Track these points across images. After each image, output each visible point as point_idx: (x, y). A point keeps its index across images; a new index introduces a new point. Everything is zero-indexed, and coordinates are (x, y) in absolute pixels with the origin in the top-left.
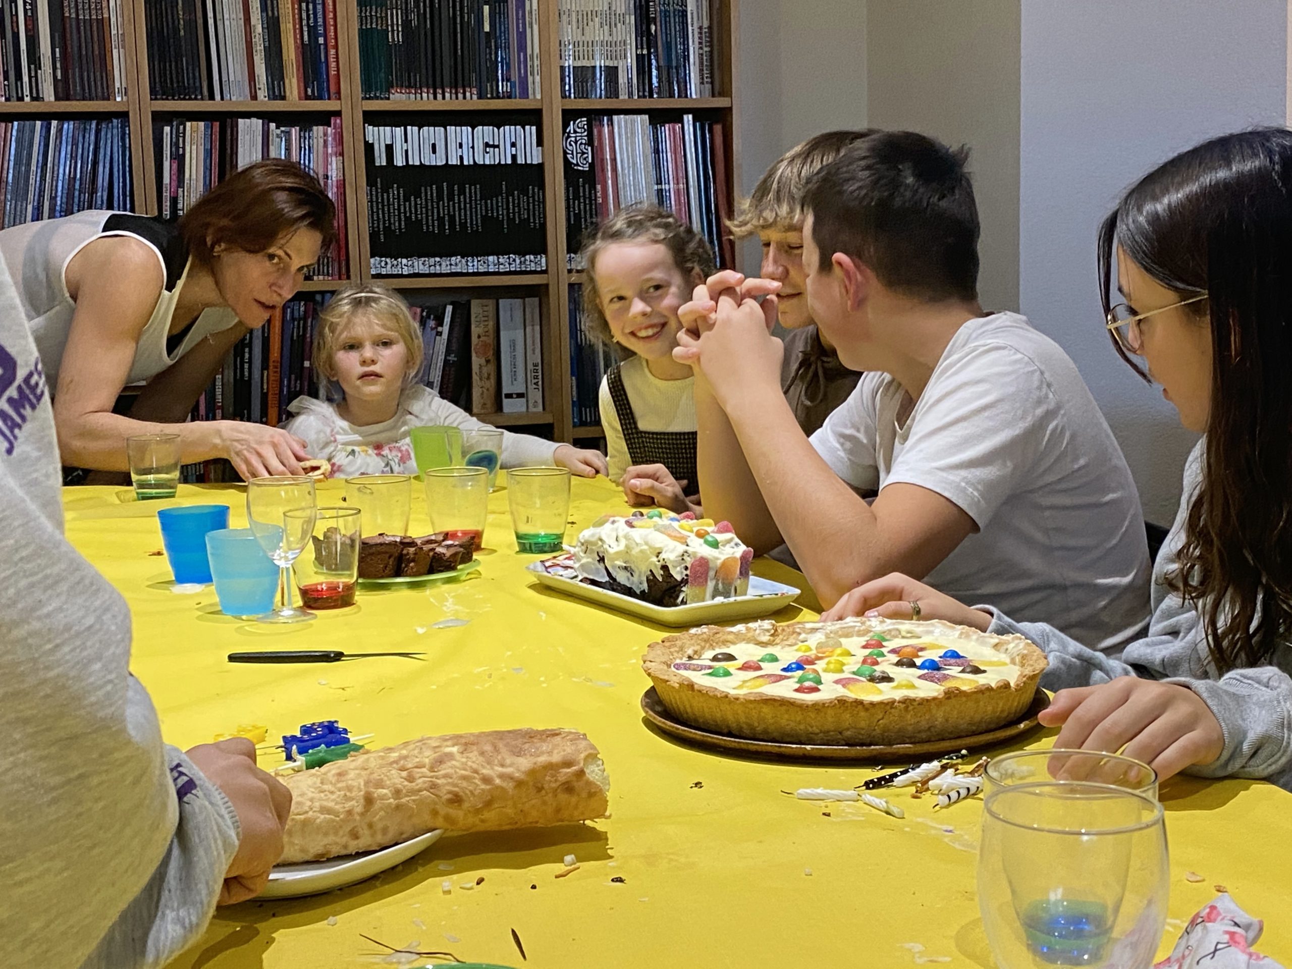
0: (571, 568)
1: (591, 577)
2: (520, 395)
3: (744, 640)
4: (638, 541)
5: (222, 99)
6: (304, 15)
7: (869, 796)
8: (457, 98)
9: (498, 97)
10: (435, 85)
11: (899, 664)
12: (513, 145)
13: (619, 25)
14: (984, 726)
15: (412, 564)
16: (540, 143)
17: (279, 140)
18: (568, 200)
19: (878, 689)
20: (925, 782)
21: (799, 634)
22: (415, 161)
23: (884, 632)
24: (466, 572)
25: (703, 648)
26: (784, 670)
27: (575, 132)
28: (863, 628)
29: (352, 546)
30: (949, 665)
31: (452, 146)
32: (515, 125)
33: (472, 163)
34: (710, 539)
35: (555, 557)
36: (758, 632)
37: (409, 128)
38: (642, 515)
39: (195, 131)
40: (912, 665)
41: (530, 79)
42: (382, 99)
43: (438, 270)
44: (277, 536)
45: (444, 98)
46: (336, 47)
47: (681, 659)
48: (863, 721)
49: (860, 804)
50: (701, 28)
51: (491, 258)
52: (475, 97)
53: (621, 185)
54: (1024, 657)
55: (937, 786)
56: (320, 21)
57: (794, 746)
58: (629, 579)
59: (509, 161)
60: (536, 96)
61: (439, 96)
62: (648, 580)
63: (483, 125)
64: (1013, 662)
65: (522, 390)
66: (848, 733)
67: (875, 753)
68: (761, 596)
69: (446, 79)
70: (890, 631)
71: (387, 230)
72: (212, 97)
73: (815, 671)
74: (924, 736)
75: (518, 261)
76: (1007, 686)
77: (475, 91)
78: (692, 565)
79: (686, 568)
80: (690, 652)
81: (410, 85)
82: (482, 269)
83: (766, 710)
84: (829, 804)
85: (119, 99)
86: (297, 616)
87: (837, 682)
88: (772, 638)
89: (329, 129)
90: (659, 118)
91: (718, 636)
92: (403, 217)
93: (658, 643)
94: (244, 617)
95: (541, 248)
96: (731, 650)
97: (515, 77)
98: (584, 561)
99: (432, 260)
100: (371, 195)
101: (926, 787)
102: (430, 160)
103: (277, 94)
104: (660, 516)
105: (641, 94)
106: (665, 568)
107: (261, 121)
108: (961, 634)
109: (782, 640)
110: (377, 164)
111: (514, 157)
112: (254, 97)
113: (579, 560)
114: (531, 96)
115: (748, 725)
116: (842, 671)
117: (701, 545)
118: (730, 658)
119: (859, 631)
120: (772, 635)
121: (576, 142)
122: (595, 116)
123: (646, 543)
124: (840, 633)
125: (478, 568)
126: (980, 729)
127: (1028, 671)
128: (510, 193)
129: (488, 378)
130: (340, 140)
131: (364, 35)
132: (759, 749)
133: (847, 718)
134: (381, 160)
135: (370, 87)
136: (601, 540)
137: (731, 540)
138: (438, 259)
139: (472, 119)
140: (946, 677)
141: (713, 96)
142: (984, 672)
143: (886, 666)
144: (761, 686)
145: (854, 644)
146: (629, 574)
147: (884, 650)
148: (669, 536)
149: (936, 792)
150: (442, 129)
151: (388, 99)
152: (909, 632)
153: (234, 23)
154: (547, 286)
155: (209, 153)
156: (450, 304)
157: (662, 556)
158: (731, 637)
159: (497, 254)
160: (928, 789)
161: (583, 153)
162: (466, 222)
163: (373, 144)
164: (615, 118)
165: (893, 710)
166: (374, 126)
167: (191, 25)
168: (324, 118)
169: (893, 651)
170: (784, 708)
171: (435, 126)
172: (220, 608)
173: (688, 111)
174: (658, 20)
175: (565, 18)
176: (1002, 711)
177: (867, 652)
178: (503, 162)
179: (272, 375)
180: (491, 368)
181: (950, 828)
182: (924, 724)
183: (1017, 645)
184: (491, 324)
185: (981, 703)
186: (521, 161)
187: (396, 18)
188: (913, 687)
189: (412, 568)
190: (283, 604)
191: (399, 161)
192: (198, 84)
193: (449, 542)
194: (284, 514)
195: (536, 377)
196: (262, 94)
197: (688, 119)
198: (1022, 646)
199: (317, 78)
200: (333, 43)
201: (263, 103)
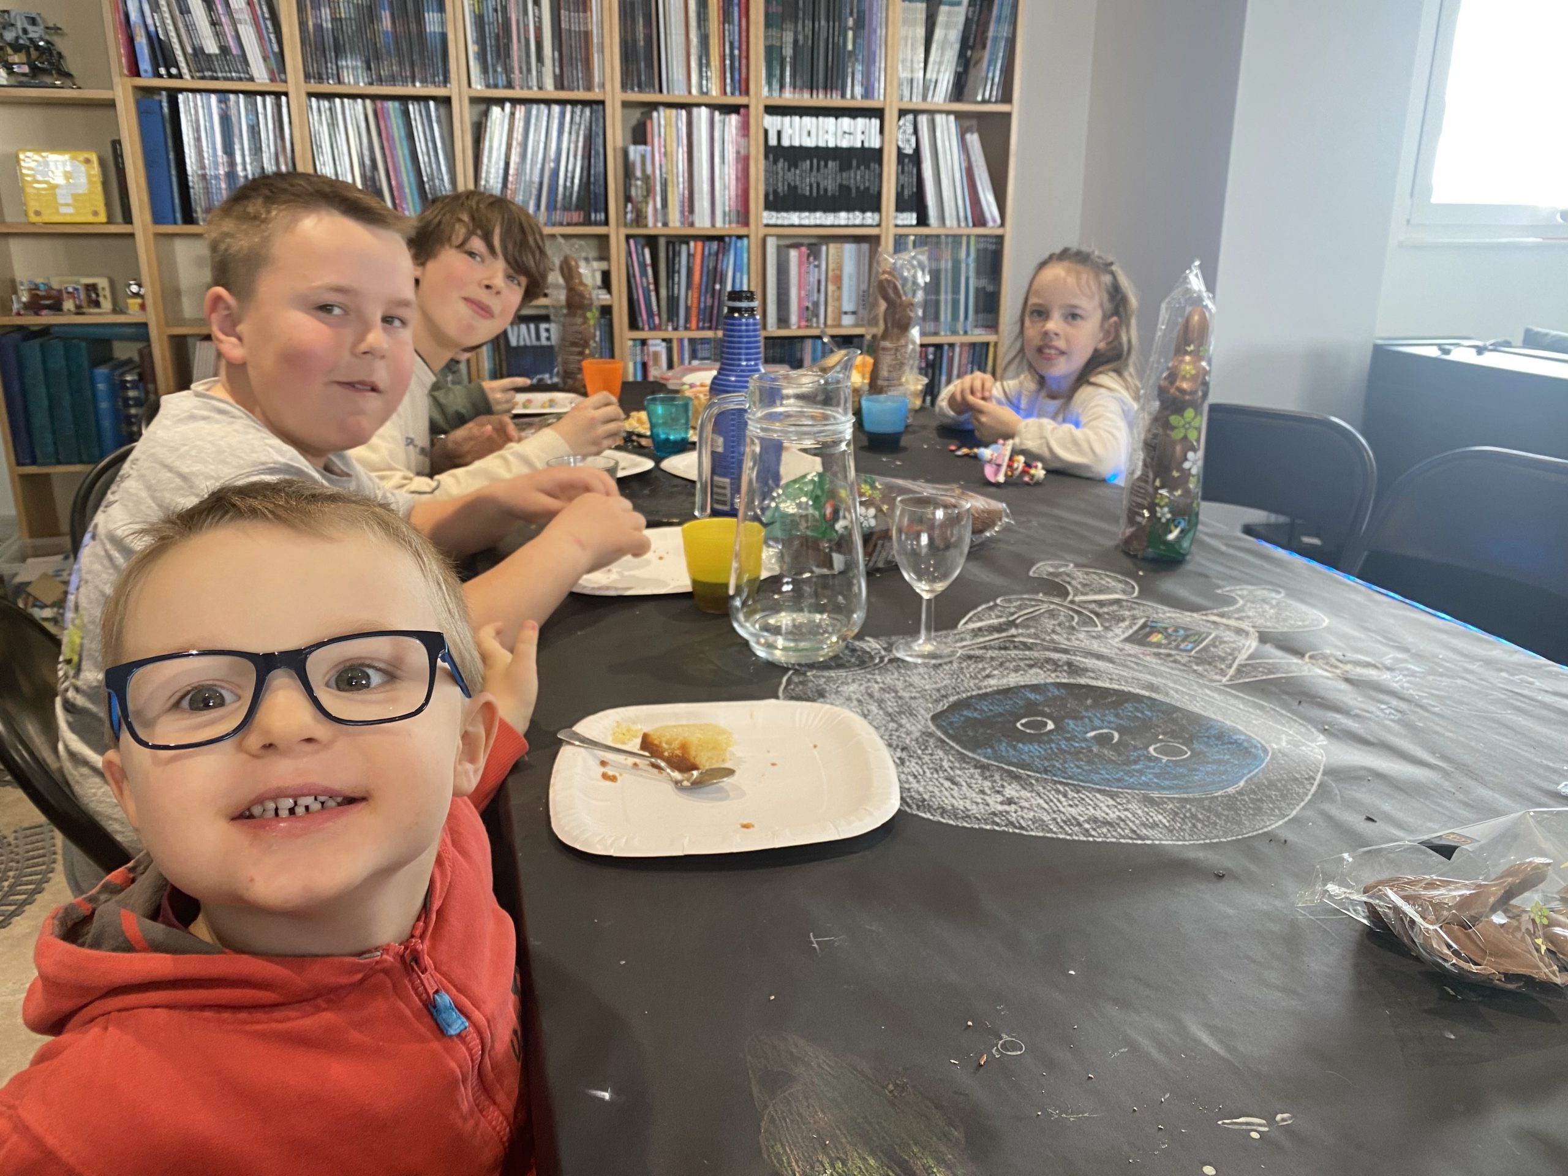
2: (853, 313)
6: (727, 33)
8: (826, 97)
9: (855, 98)
10: (812, 87)
12: (863, 133)
16: (882, 131)
18: (897, 174)
22: (796, 143)
31: (821, 133)
32: (865, 118)
33: (834, 145)
37: (794, 118)
41: (877, 85)
42: (778, 95)
45: (818, 97)
46: (748, 58)
52: (839, 97)
56: (737, 38)
59: (859, 145)
60: (880, 97)
61: (815, 95)
63: (844, 117)
65: (854, 309)
69: (820, 83)
71: (775, 192)
72: (661, 91)
75: (861, 217)
77: (838, 92)
81: (795, 87)
82: (836, 223)
85: (597, 90)
89: (740, 118)
92: (785, 183)
95: (876, 207)
97: (867, 84)
99: (803, 215)
100: (765, 166)
102: (807, 142)
110: (771, 144)
114: (877, 98)
122: (916, 113)
129: (838, 299)
130: (746, 125)
131: (768, 49)
134: (773, 142)
139: (837, 113)
150: (816, 119)
151: (783, 96)
154: (878, 236)
159: (847, 211)
162: (828, 188)
163: (768, 130)
166: (770, 116)
167: (648, 39)
168: (737, 109)
171: (811, 117)
178: (855, 146)
179: (693, 295)
180: (839, 293)
184: (841, 262)
186: (866, 145)
187: (789, 37)
191: (785, 143)
192: (651, 81)
196: (694, 91)
199: (733, 80)
200: (745, 55)
201: (696, 97)
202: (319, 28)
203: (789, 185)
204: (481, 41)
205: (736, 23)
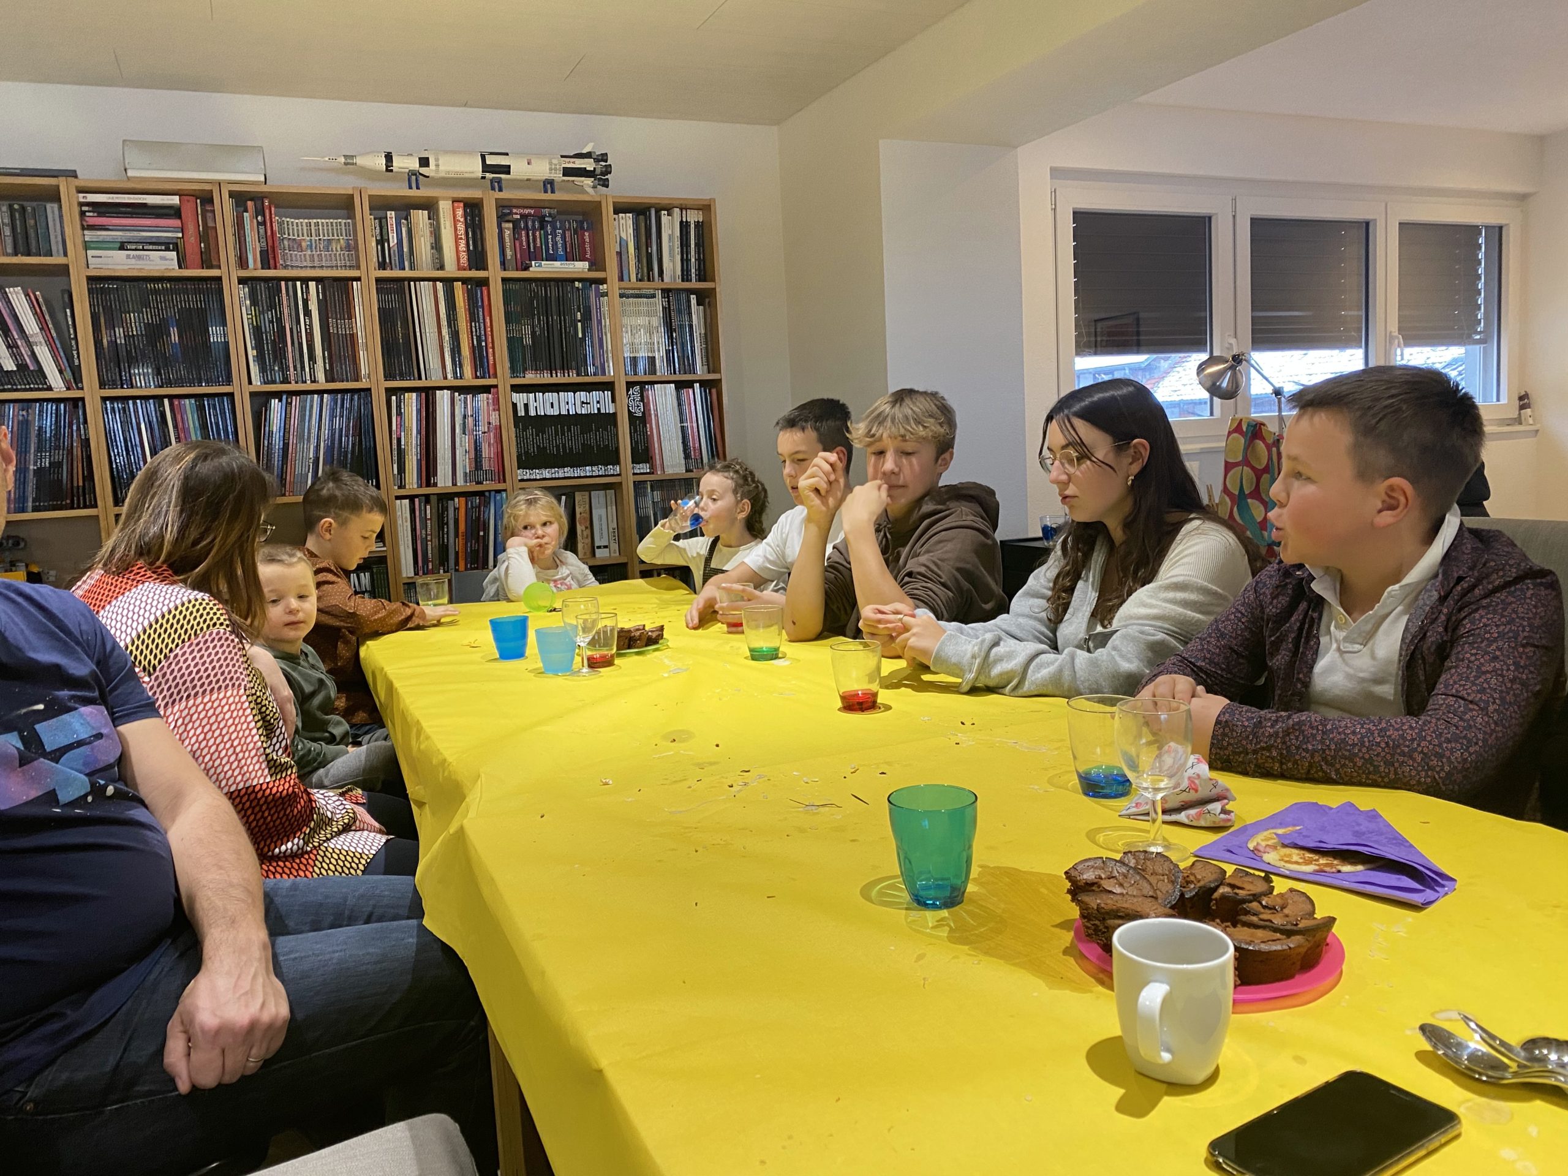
2: (606, 547)
5: (426, 379)
6: (474, 329)
8: (564, 376)
9: (588, 375)
10: (551, 369)
12: (598, 402)
13: (655, 333)
15: (636, 642)
16: (613, 401)
17: (461, 402)
18: (631, 433)
22: (541, 413)
29: (614, 633)
31: (563, 404)
32: (598, 391)
33: (574, 413)
37: (537, 394)
39: (412, 400)
41: (606, 364)
42: (521, 377)
45: (557, 376)
46: (493, 348)
51: (587, 468)
52: (575, 375)
53: (660, 424)
56: (483, 332)
59: (596, 412)
60: (610, 373)
61: (554, 375)
63: (580, 391)
65: (606, 544)
69: (558, 366)
71: (527, 453)
72: (420, 378)
75: (604, 469)
77: (574, 372)
81: (536, 368)
82: (582, 475)
85: (364, 380)
89: (490, 396)
90: (680, 385)
92: (535, 446)
95: (616, 461)
97: (598, 363)
99: (553, 470)
100: (517, 433)
102: (550, 412)
103: (458, 374)
105: (669, 372)
107: (450, 392)
110: (520, 415)
111: (599, 409)
112: (445, 378)
114: (607, 375)
122: (642, 384)
125: (664, 643)
128: (597, 430)
129: (587, 537)
130: (496, 401)
131: (510, 340)
134: (521, 413)
135: (514, 370)
138: (556, 469)
139: (573, 388)
141: (710, 373)
150: (557, 394)
151: (525, 377)
153: (432, 334)
154: (621, 483)
155: (419, 412)
159: (592, 465)
162: (572, 447)
163: (516, 404)
164: (655, 386)
166: (517, 393)
167: (406, 337)
171: (552, 392)
172: (542, 670)
173: (696, 381)
174: (677, 329)
175: (624, 330)
178: (592, 412)
179: (461, 541)
180: (588, 532)
184: (587, 506)
186: (603, 411)
187: (527, 330)
189: (637, 644)
191: (532, 413)
192: (411, 371)
193: (648, 630)
195: (613, 536)
196: (449, 376)
197: (697, 385)
199: (482, 366)
200: (490, 345)
201: (451, 381)
202: (113, 343)
203: (538, 447)
204: (259, 346)
205: (481, 321)
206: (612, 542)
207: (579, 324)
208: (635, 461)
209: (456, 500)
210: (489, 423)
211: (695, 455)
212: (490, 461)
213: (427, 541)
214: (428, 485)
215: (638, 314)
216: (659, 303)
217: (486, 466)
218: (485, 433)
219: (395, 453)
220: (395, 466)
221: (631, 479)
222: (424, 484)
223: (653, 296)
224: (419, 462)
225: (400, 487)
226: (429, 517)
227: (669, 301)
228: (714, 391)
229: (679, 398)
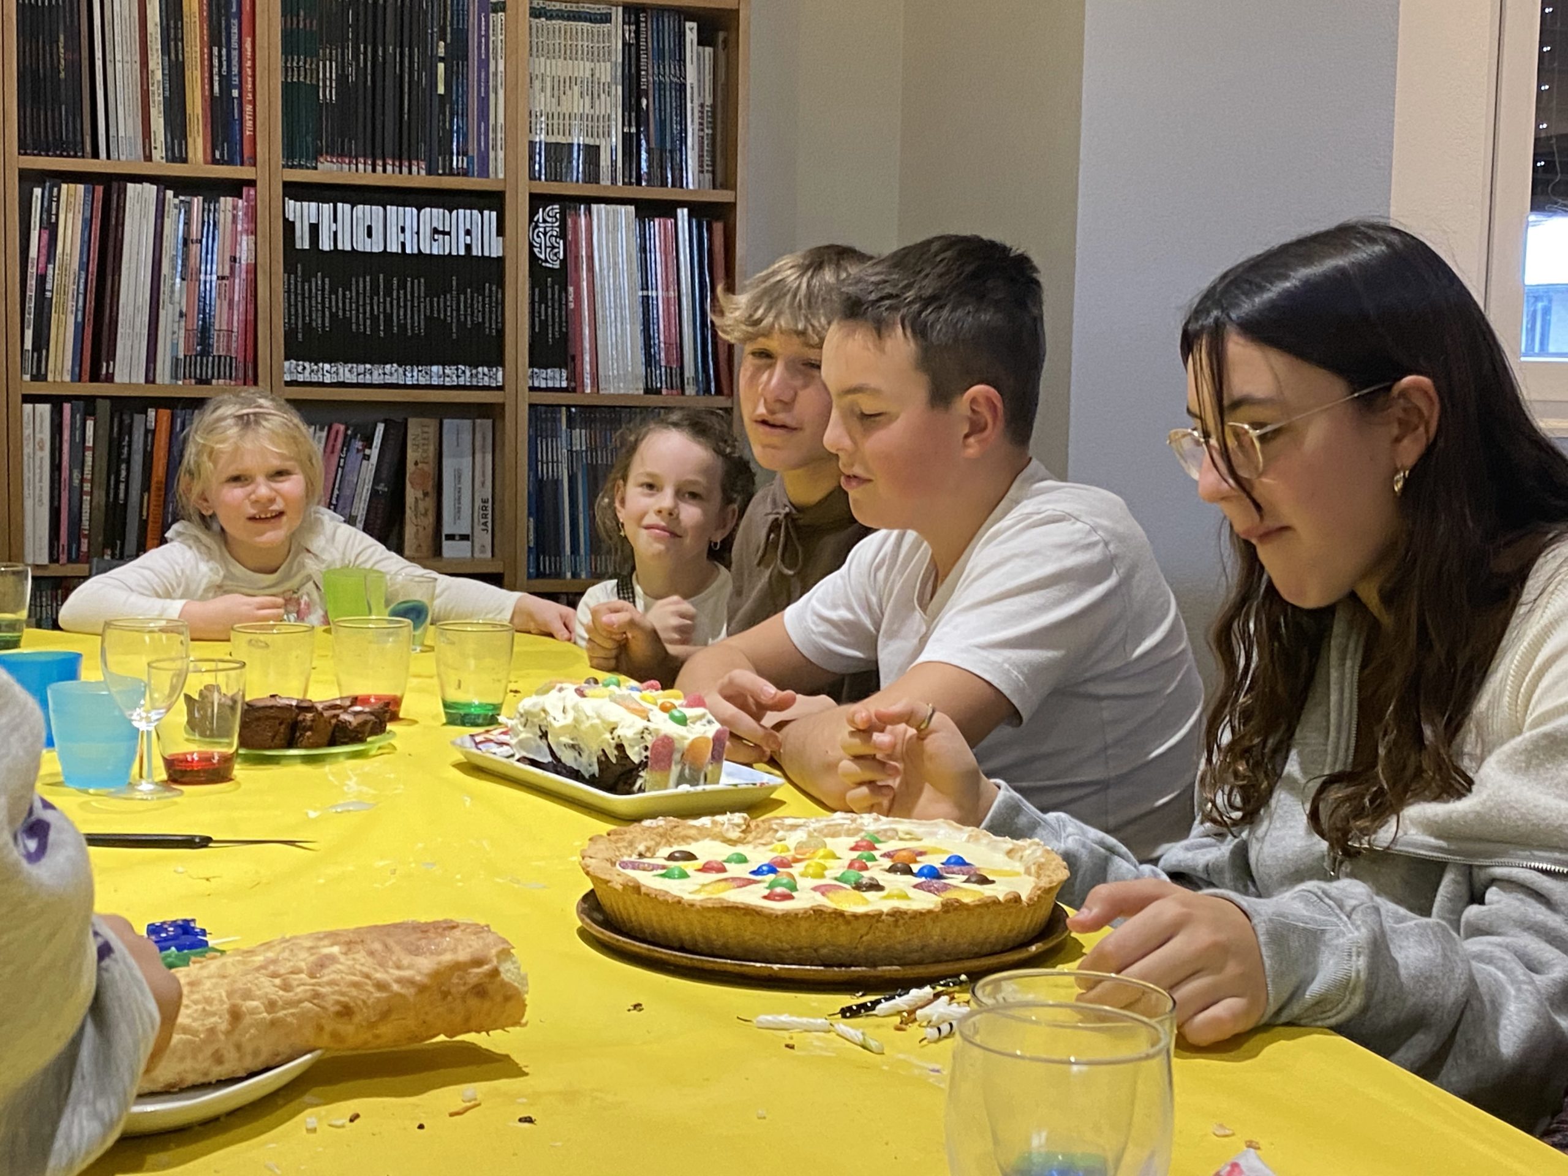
0: (507, 744)
1: (531, 756)
2: (464, 537)
3: (708, 836)
4: (589, 714)
5: (108, 157)
6: (216, 62)
7: (844, 1026)
8: (401, 172)
9: (451, 174)
10: (374, 153)
11: (892, 870)
12: (468, 232)
13: (603, 96)
14: (987, 948)
15: (309, 733)
16: (501, 232)
17: (176, 211)
18: (532, 303)
19: (866, 900)
20: (912, 1012)
21: (776, 831)
22: (345, 245)
23: (878, 832)
24: (377, 745)
25: (658, 844)
26: (753, 873)
27: (545, 221)
28: (854, 826)
29: (233, 708)
30: (953, 873)
31: (393, 230)
32: (471, 208)
33: (416, 251)
34: (676, 713)
35: (487, 732)
36: (726, 826)
37: (340, 205)
38: (596, 682)
39: (73, 195)
40: (908, 871)
41: (492, 154)
42: (308, 168)
43: (368, 379)
44: (137, 691)
45: (384, 171)
46: (254, 103)
47: (630, 856)
48: (844, 937)
49: (833, 1034)
50: (702, 106)
51: (435, 368)
52: (423, 172)
53: (598, 288)
54: (1040, 866)
55: (926, 1016)
56: (235, 70)
57: (758, 965)
58: (576, 759)
59: (462, 252)
60: (498, 173)
61: (379, 169)
62: (599, 762)
63: (431, 207)
64: (1028, 872)
65: (466, 531)
66: (824, 951)
67: (856, 975)
68: (736, 785)
69: (389, 148)
70: (886, 831)
72: (95, 155)
73: (791, 876)
74: (915, 956)
75: (468, 373)
76: (1017, 899)
78: (653, 746)
79: (646, 748)
80: (641, 848)
81: (341, 153)
82: (422, 381)
83: (727, 920)
84: (794, 1035)
86: (159, 792)
87: (815, 889)
88: (742, 835)
89: (240, 201)
90: (647, 210)
91: (676, 830)
92: (327, 313)
93: (601, 836)
94: (91, 791)
95: (497, 359)
96: (691, 848)
97: (473, 150)
98: (523, 736)
99: (361, 368)
100: (289, 284)
101: (913, 1017)
102: (364, 245)
103: (177, 153)
104: (618, 685)
105: (626, 180)
106: (620, 747)
107: (155, 187)
108: (970, 836)
109: (756, 838)
110: (298, 246)
111: (468, 247)
112: (148, 158)
113: (517, 735)
114: (492, 175)
115: (704, 937)
116: (823, 876)
117: (665, 721)
118: (690, 857)
119: (849, 830)
120: (743, 832)
121: (545, 234)
123: (599, 717)
124: (826, 831)
125: (393, 742)
126: (984, 951)
127: (1044, 883)
128: (461, 290)
129: (425, 514)
130: (252, 215)
131: (290, 90)
132: (716, 967)
133: (824, 933)
134: (303, 242)
135: (293, 153)
136: (544, 711)
137: (703, 716)
138: (368, 366)
139: (418, 198)
140: (946, 887)
141: (714, 188)
142: (993, 882)
143: (876, 872)
144: (724, 890)
145: (842, 846)
146: (577, 754)
147: (877, 854)
148: (627, 708)
149: (925, 1024)
150: (381, 209)
151: (316, 168)
152: (908, 833)
153: (127, 66)
154: (502, 406)
155: (88, 223)
156: (383, 421)
157: (616, 733)
158: (693, 832)
160: (915, 1020)
161: (553, 247)
162: (406, 324)
163: (293, 223)
164: (594, 207)
165: (880, 925)
166: (296, 200)
167: (74, 67)
168: (235, 188)
169: (884, 855)
170: (748, 918)
171: (371, 204)
172: (61, 779)
173: (682, 204)
174: (651, 92)
175: (537, 84)
176: (1010, 931)
177: (855, 855)
178: (454, 253)
180: (429, 503)
181: (937, 1067)
182: (916, 943)
183: (1034, 852)
184: (432, 449)
185: (986, 920)
186: (476, 252)
187: (328, 72)
188: (906, 897)
189: (309, 738)
190: (141, 776)
191: (326, 245)
192: (79, 138)
193: (358, 708)
194: (149, 665)
195: (485, 516)
196: (158, 154)
197: (683, 213)
198: (1039, 853)
199: (228, 138)
200: (250, 97)
201: (160, 164)
203: (334, 316)
205: (235, 45)
206: (478, 528)
207: (441, 66)
208: (538, 359)
209: (151, 413)
210: (234, 259)
211: (668, 362)
212: (229, 337)
213: (82, 492)
214: (95, 377)
215: (570, 54)
216: (616, 33)
217: (219, 347)
218: (223, 278)
219: (31, 305)
220: (29, 334)
221: (525, 399)
222: (86, 376)
223: (606, 19)
224: (80, 328)
225: (34, 378)
226: (90, 443)
227: (637, 32)
228: (718, 227)
229: (643, 237)
